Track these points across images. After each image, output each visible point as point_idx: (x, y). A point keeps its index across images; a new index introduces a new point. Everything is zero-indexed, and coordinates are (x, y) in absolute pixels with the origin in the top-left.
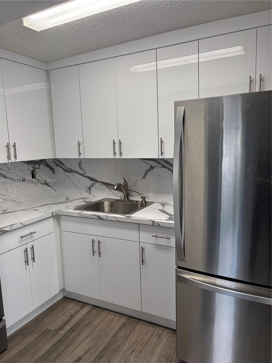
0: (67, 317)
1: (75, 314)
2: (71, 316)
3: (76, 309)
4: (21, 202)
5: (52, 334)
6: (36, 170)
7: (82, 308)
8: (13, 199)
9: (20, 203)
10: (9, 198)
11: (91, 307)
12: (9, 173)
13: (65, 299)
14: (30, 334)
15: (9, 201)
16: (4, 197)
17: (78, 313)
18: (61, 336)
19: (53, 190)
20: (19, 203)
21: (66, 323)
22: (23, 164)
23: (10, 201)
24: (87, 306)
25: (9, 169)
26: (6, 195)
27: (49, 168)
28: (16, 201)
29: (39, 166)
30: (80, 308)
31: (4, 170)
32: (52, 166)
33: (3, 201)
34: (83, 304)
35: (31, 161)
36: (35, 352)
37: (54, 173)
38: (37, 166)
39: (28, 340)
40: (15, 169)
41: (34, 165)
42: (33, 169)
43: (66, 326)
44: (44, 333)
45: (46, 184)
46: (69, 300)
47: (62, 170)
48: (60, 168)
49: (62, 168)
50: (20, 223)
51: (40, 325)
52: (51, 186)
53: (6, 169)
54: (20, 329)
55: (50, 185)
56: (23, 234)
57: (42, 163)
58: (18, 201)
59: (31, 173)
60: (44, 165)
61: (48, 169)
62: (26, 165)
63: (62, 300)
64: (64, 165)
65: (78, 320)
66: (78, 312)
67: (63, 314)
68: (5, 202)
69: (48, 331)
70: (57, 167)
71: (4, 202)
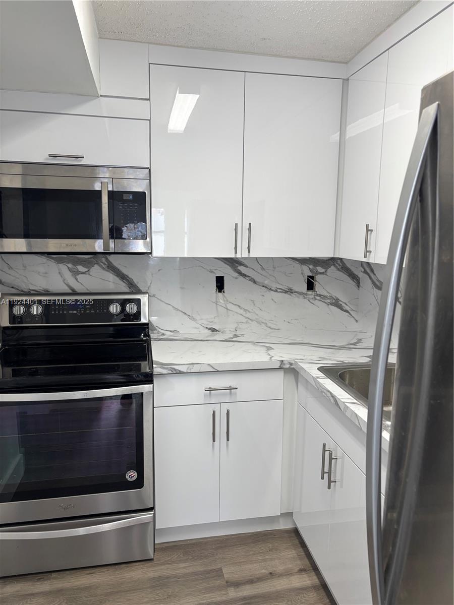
0: (264, 571)
1: (281, 575)
2: (271, 573)
3: (290, 566)
4: (277, 328)
5: (218, 583)
6: (318, 277)
7: (301, 571)
8: (264, 321)
9: (275, 329)
10: (257, 317)
11: (316, 581)
12: (262, 275)
13: (293, 534)
14: (196, 558)
15: (254, 323)
16: (248, 315)
17: (286, 575)
18: (224, 598)
19: (352, 318)
20: (273, 329)
21: (251, 582)
22: (290, 262)
23: (258, 322)
24: (313, 573)
25: (263, 269)
26: (251, 311)
27: (349, 276)
28: (269, 325)
29: (327, 269)
30: (296, 570)
31: (253, 269)
32: (356, 273)
33: (244, 320)
34: (310, 565)
35: (310, 258)
36: (170, 596)
37: (359, 287)
38: (320, 269)
39: (183, 568)
40: (274, 271)
41: (314, 266)
42: (311, 275)
43: (248, 587)
44: (211, 571)
45: (336, 303)
46: (297, 542)
47: (370, 281)
48: (368, 277)
49: (370, 278)
50: (209, 364)
51: (220, 554)
52: (347, 311)
53: (258, 267)
54: (194, 541)
55: (347, 308)
56: (213, 385)
57: (334, 265)
58: (273, 326)
59: (306, 281)
60: (338, 270)
61: (345, 277)
62: (297, 265)
63: (287, 531)
64: (374, 274)
65: (273, 589)
66: (288, 574)
67: (265, 560)
68: (249, 323)
69: (219, 573)
70: (364, 274)
71: (246, 323)
